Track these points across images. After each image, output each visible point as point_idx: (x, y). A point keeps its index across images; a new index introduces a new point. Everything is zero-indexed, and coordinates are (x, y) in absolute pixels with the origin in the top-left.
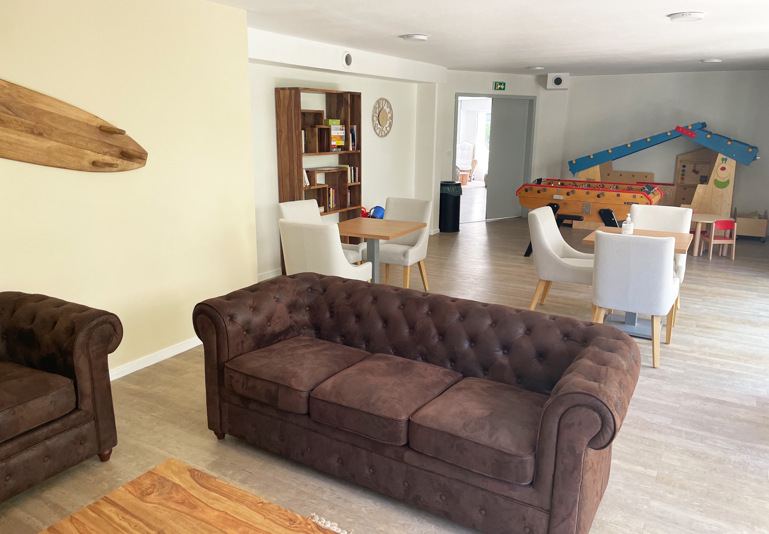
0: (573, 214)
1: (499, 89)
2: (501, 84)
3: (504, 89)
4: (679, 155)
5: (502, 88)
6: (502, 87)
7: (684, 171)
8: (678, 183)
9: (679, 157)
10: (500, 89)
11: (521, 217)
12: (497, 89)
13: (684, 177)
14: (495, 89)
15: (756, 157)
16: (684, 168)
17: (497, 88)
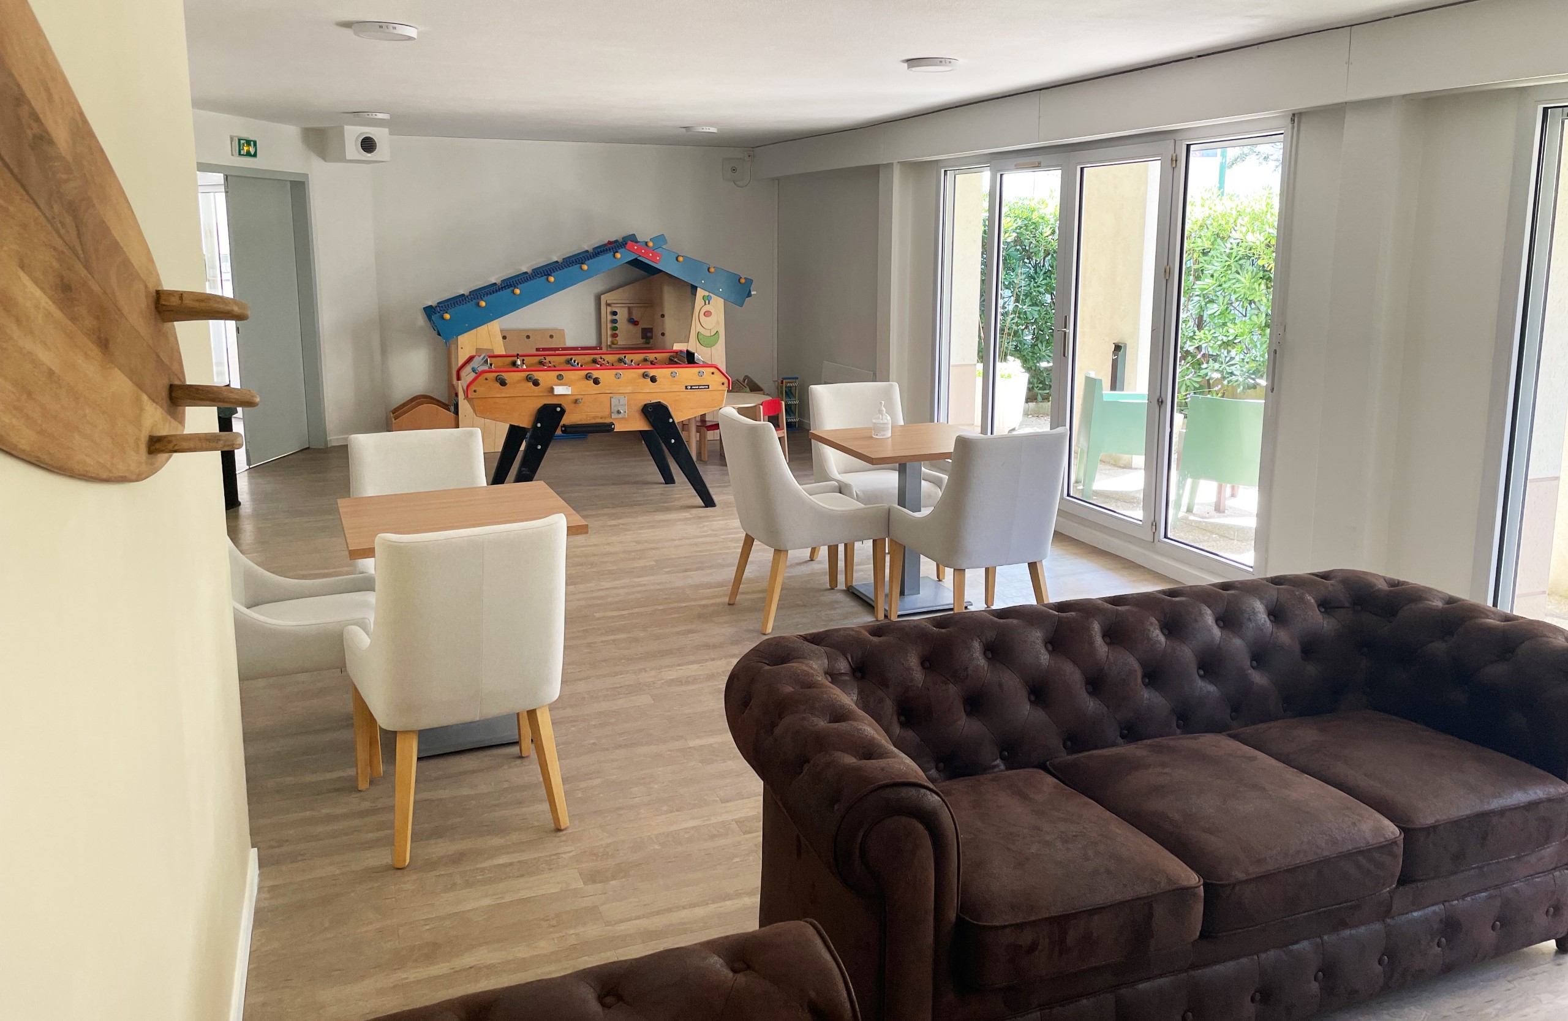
0: (593, 421)
1: (246, 155)
2: (248, 142)
3: (255, 155)
4: (604, 294)
5: (253, 153)
6: (252, 150)
7: (614, 321)
8: (609, 344)
9: (602, 296)
10: (248, 154)
11: (309, 448)
12: (243, 155)
13: (617, 332)
14: (240, 154)
15: (750, 292)
16: (615, 317)
17: (242, 152)
